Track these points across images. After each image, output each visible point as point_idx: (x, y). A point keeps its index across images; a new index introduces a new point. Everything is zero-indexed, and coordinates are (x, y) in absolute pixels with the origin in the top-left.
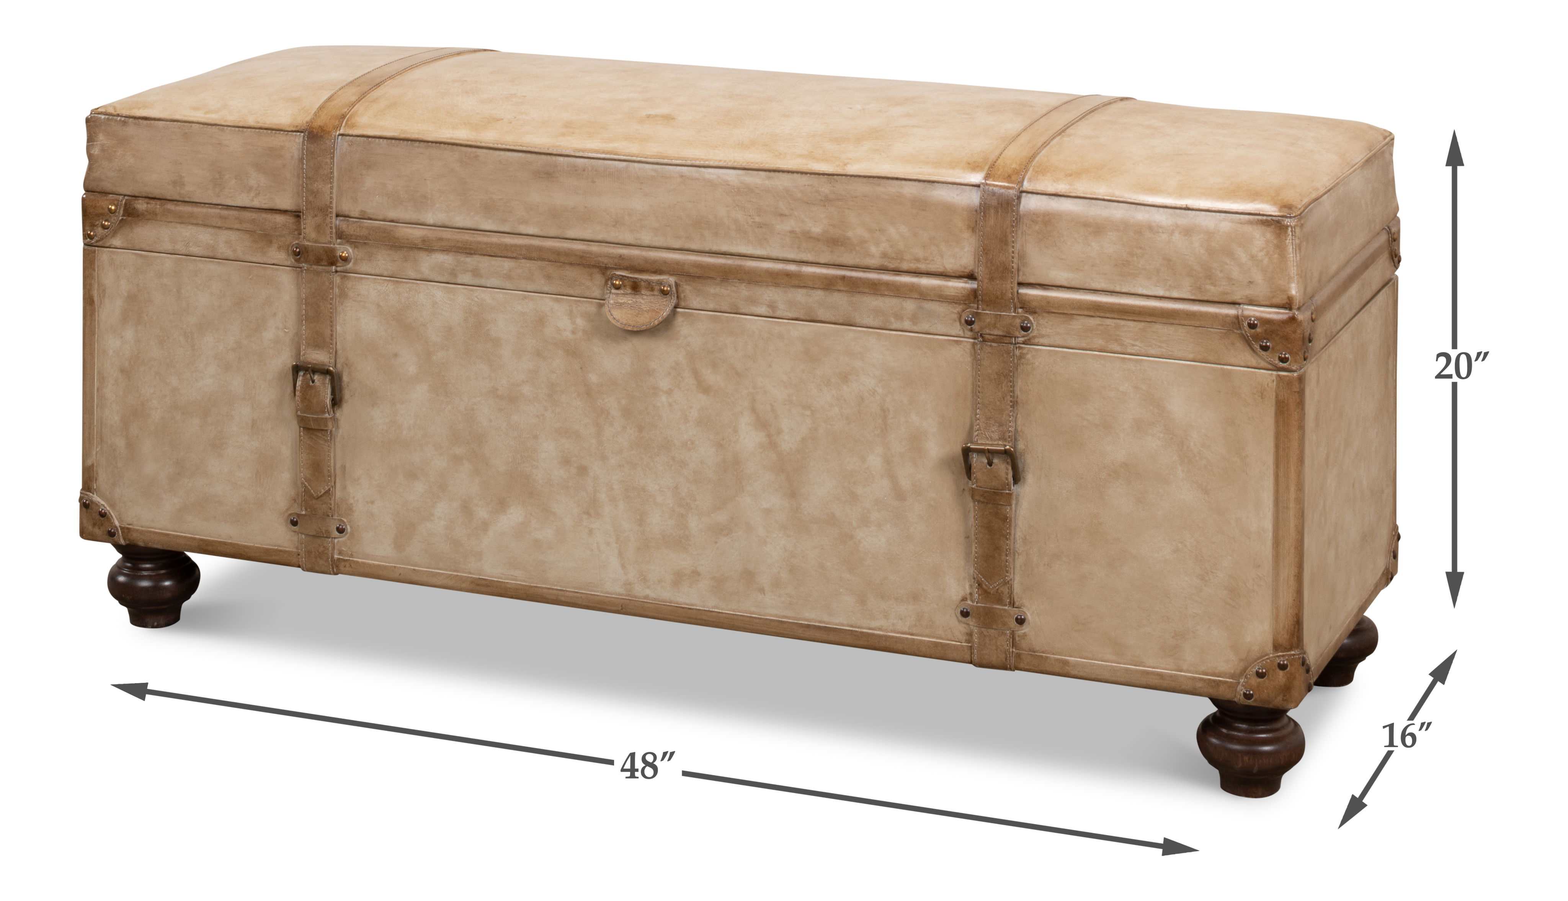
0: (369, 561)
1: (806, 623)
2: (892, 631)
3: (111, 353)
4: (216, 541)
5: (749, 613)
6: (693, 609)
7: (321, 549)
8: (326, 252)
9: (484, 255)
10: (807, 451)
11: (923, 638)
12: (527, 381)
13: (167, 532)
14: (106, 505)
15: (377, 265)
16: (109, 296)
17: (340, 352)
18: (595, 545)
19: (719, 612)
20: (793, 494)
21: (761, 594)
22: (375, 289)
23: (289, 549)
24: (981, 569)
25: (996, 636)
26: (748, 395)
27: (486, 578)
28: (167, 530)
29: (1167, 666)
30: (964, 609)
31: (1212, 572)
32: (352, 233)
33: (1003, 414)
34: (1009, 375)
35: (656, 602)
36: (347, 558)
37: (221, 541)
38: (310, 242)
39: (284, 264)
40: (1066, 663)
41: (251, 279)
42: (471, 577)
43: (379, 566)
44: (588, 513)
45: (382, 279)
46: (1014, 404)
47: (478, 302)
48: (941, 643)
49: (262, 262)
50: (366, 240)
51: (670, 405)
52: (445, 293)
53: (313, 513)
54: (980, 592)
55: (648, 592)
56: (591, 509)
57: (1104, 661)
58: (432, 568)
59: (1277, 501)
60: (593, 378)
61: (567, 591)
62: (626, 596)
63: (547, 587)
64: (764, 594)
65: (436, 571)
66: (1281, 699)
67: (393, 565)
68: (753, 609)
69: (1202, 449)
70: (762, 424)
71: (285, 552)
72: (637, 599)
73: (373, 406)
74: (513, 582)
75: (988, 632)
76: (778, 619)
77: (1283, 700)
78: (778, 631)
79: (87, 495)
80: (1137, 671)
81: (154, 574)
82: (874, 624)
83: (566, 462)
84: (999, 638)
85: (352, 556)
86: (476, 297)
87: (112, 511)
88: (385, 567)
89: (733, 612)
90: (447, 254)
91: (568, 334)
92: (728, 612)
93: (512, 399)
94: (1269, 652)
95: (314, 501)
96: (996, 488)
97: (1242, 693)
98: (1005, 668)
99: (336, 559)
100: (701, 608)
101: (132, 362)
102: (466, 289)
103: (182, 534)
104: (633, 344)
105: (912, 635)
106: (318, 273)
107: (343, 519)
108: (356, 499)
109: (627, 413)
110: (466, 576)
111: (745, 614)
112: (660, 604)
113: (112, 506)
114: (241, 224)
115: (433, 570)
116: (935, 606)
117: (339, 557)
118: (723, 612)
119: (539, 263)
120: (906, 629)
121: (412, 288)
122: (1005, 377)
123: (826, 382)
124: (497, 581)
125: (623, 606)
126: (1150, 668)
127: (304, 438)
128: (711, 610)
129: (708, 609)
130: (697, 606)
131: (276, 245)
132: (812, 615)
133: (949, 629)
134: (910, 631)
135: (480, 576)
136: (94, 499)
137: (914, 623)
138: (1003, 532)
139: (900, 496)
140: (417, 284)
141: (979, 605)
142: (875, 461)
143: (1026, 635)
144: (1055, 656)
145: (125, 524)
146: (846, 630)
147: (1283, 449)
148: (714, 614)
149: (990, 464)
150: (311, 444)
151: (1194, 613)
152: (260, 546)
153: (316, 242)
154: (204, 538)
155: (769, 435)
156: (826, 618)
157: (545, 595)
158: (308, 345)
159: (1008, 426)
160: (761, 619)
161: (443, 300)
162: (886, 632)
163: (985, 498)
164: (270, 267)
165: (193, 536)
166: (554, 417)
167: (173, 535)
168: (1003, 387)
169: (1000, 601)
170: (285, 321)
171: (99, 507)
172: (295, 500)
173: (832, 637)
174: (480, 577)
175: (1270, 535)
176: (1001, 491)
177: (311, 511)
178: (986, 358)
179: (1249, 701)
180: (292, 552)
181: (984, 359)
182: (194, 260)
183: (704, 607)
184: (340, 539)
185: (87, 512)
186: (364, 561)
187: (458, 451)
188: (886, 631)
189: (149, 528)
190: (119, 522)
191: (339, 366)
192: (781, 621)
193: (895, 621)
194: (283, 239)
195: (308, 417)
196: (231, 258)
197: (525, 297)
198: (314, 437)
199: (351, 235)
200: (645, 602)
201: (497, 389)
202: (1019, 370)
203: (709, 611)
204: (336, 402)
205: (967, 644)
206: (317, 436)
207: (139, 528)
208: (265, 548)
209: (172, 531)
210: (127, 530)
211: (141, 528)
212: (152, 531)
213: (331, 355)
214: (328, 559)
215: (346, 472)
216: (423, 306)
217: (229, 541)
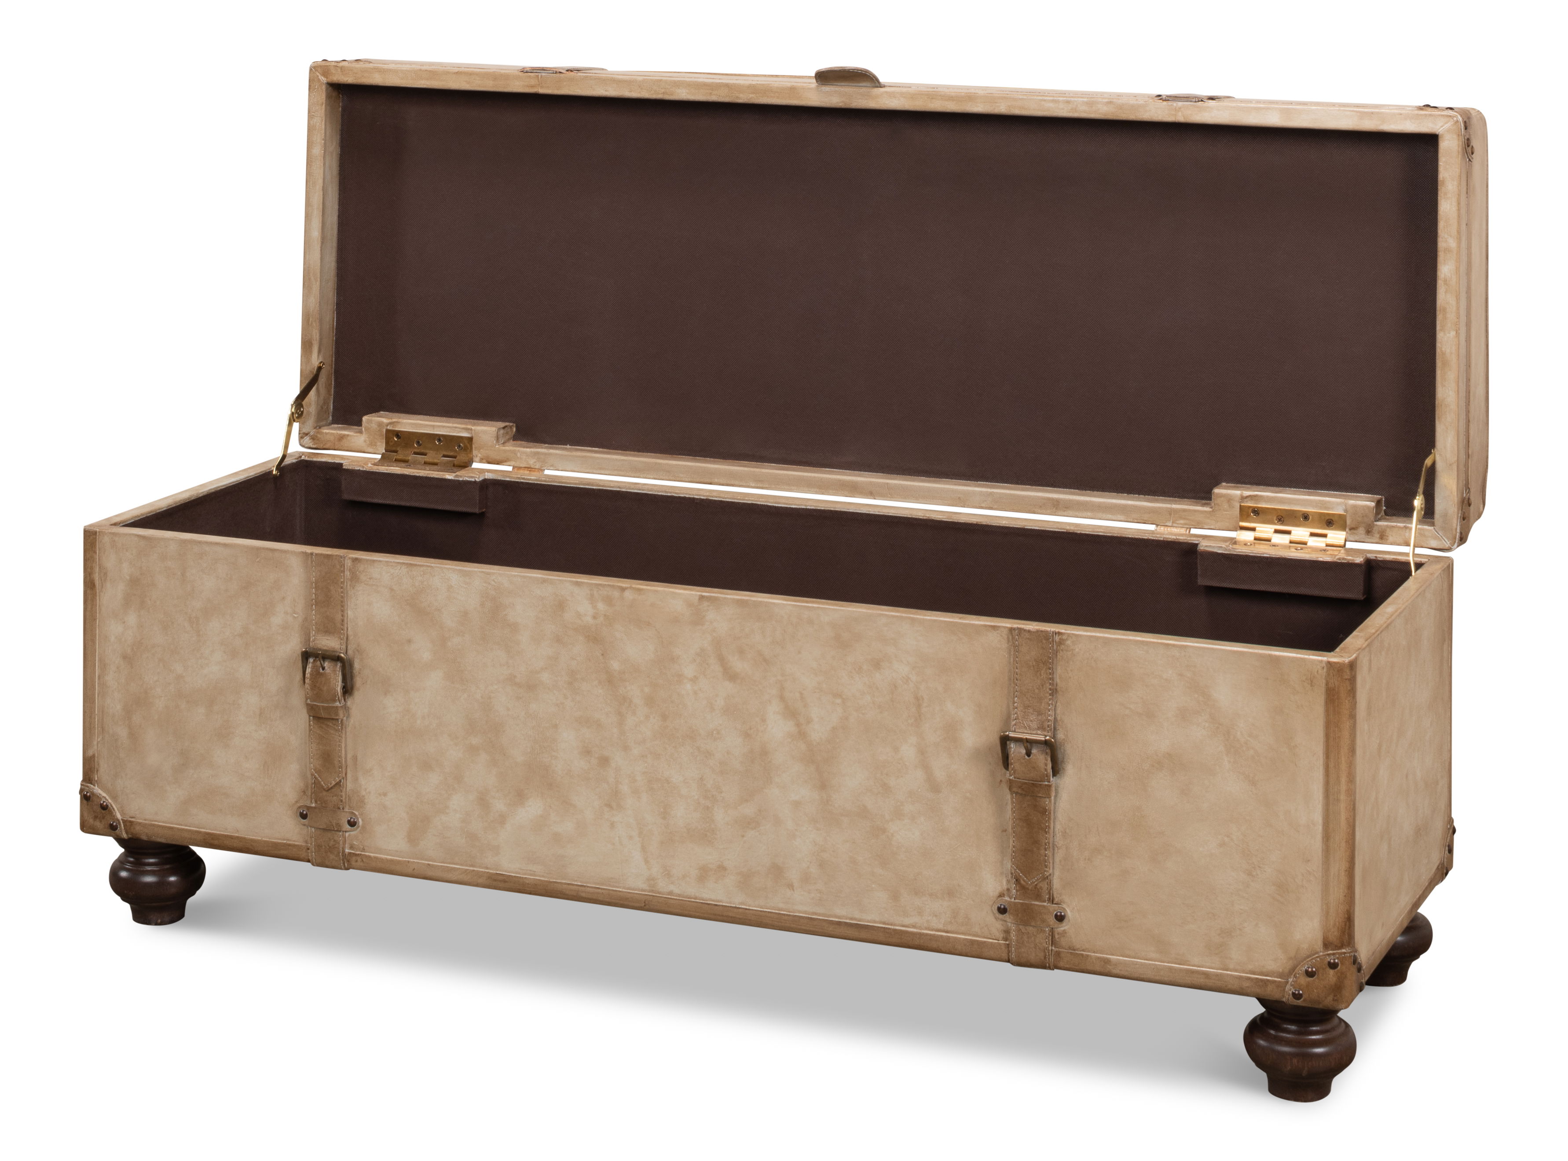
0: (381, 856)
1: (837, 920)
2: (926, 929)
3: (113, 639)
4: (222, 834)
5: (778, 910)
6: (719, 905)
7: (332, 843)
10: (838, 740)
11: (959, 936)
12: (546, 668)
13: (172, 825)
14: (107, 798)
16: (111, 580)
17: (351, 638)
18: (617, 838)
19: (746, 909)
20: (823, 785)
21: (790, 889)
22: (388, 573)
23: (298, 843)
24: (1019, 863)
25: (1035, 934)
26: (776, 683)
27: (504, 873)
28: (172, 824)
29: (1213, 965)
30: (1001, 905)
31: (1259, 867)
33: (1041, 703)
34: (1048, 662)
35: (681, 898)
36: (358, 853)
37: (228, 835)
40: (1107, 961)
41: (258, 561)
42: (488, 872)
43: (392, 861)
44: (609, 806)
46: (1054, 692)
47: (495, 586)
48: (977, 941)
51: (695, 693)
52: (460, 577)
53: (324, 805)
54: (1018, 888)
55: (672, 888)
56: (613, 801)
57: (1147, 960)
58: (447, 863)
59: (1328, 793)
60: (615, 665)
61: (588, 887)
62: (649, 892)
63: (567, 882)
64: (793, 890)
65: (453, 867)
66: (1332, 999)
67: (407, 860)
68: (781, 905)
69: (1248, 738)
70: (791, 713)
71: (294, 846)
72: (660, 895)
73: (386, 694)
74: (532, 877)
75: (1026, 929)
76: (807, 916)
77: (1334, 1000)
78: (808, 929)
79: (87, 786)
80: (1181, 970)
81: (158, 869)
82: (907, 921)
83: (587, 752)
84: (1038, 936)
85: (364, 850)
86: (494, 580)
87: (114, 803)
88: (399, 862)
89: (761, 908)
91: (589, 620)
92: (756, 909)
93: (531, 687)
94: (1318, 950)
95: (325, 793)
96: (1034, 780)
97: (1291, 992)
98: (1044, 967)
99: (347, 854)
100: (727, 905)
101: (135, 649)
103: (187, 828)
104: (656, 630)
105: (947, 932)
106: (329, 555)
107: (354, 813)
108: (368, 790)
109: (650, 701)
110: (482, 871)
111: (774, 911)
112: (685, 901)
113: (114, 798)
115: (448, 865)
116: (972, 902)
117: (350, 851)
118: (751, 908)
120: (941, 926)
121: (427, 571)
122: (1044, 664)
123: (857, 669)
124: (515, 876)
125: (646, 902)
126: (1195, 967)
127: (313, 727)
128: (738, 906)
129: (734, 906)
130: (723, 903)
132: (842, 912)
133: (986, 926)
134: (945, 928)
135: (497, 871)
136: (95, 791)
137: (949, 920)
138: (1042, 825)
139: (935, 788)
140: (432, 567)
141: (1016, 901)
142: (908, 752)
143: (1066, 933)
144: (1096, 954)
145: (126, 816)
146: (879, 927)
147: (1333, 739)
148: (740, 910)
149: (1029, 754)
150: (321, 733)
151: (1241, 909)
152: (268, 840)
154: (210, 831)
155: (798, 725)
156: (857, 915)
157: (565, 891)
158: (318, 631)
159: (1047, 715)
160: (789, 915)
161: (459, 584)
162: (920, 930)
163: (1023, 789)
165: (198, 829)
166: (575, 705)
167: (178, 829)
168: (1042, 674)
169: (1038, 897)
170: (295, 606)
171: (101, 799)
172: (304, 793)
173: (863, 935)
174: (498, 872)
175: (1319, 828)
176: (1039, 783)
177: (322, 803)
178: (1024, 644)
179: (1298, 1001)
180: (301, 846)
181: (1022, 645)
183: (731, 903)
184: (352, 833)
185: (88, 805)
186: (377, 855)
187: (475, 741)
188: (920, 928)
189: (153, 821)
190: (121, 815)
191: (350, 652)
192: (811, 918)
193: (929, 918)
195: (318, 706)
197: (545, 581)
198: (324, 727)
200: (669, 898)
201: (515, 677)
202: (1059, 656)
203: (735, 907)
204: (348, 690)
205: (1004, 942)
206: (328, 726)
207: (142, 821)
208: (273, 842)
209: (176, 825)
210: (130, 824)
211: (144, 821)
212: (155, 824)
213: (342, 641)
214: (339, 853)
215: (358, 763)
216: (438, 590)
217: (236, 835)
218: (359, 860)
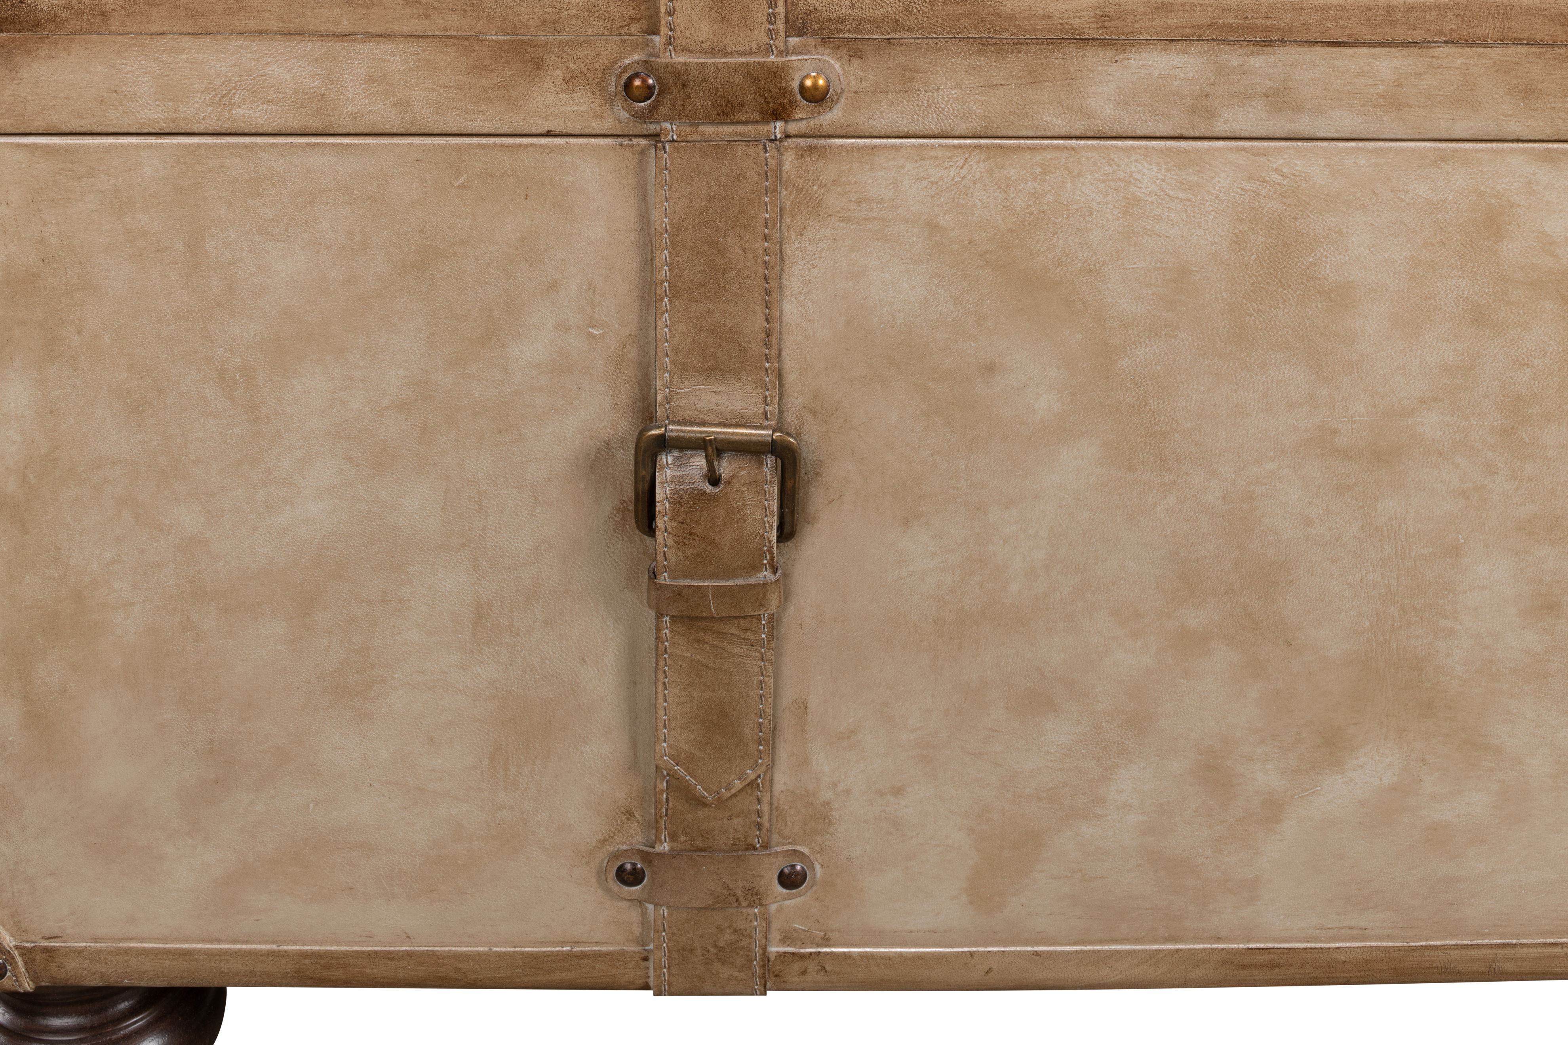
0: (884, 950)
7: (727, 937)
8: (756, 80)
9: (1314, 43)
12: (1435, 399)
13: (186, 946)
15: (930, 106)
17: (791, 378)
22: (923, 178)
23: (610, 949)
27: (1270, 945)
28: (186, 941)
32: (842, 13)
36: (808, 950)
37: (376, 952)
38: (690, 52)
39: (587, 131)
41: (461, 186)
42: (1223, 949)
43: (920, 958)
45: (946, 146)
47: (1280, 186)
49: (506, 130)
50: (895, 30)
53: (700, 843)
58: (1093, 943)
63: (1460, 942)
65: (1107, 948)
67: (966, 949)
71: (599, 956)
73: (906, 523)
74: (1356, 945)
85: (826, 941)
86: (1278, 171)
88: (943, 957)
90: (1183, 52)
93: (1384, 453)
95: (701, 811)
99: (772, 958)
101: (31, 477)
102: (1244, 149)
103: (238, 946)
106: (719, 148)
107: (798, 848)
108: (840, 787)
110: (1204, 950)
114: (428, 17)
115: (1098, 948)
117: (782, 949)
119: (1497, 53)
121: (1054, 162)
124: (1303, 950)
127: (673, 644)
131: (559, 74)
135: (1249, 942)
140: (1073, 149)
145: (33, 938)
150: (698, 657)
152: (511, 950)
153: (711, 51)
154: (316, 948)
158: (683, 369)
161: (1162, 190)
164: (533, 145)
165: (275, 947)
166: (1517, 488)
167: (210, 954)
170: (592, 305)
172: (629, 814)
174: (1251, 946)
177: (690, 840)
180: (623, 953)
182: (248, 147)
184: (787, 902)
186: (868, 950)
189: (121, 940)
190: (14, 936)
191: (790, 419)
194: (584, 52)
196: (388, 129)
197: (1444, 158)
198: (709, 638)
199: (841, 21)
201: (1335, 432)
206: (721, 635)
207: (84, 944)
208: (528, 952)
209: (203, 941)
210: (44, 956)
211: (92, 945)
212: (131, 949)
213: (767, 393)
214: (751, 961)
215: (809, 717)
216: (1091, 213)
217: (404, 948)
218: (812, 967)
